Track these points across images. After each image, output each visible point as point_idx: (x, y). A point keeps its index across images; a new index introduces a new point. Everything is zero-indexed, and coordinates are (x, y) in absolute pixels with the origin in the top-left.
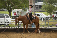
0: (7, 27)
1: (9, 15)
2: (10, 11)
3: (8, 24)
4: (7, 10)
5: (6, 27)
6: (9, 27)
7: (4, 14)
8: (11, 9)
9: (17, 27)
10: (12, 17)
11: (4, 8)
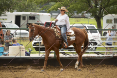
0: (92, 53)
1: (96, 28)
2: (98, 19)
3: (96, 48)
4: (92, 16)
5: (90, 53)
6: (98, 53)
7: (86, 25)
8: (100, 13)
9: (114, 53)
10: (103, 32)
11: (87, 13)
